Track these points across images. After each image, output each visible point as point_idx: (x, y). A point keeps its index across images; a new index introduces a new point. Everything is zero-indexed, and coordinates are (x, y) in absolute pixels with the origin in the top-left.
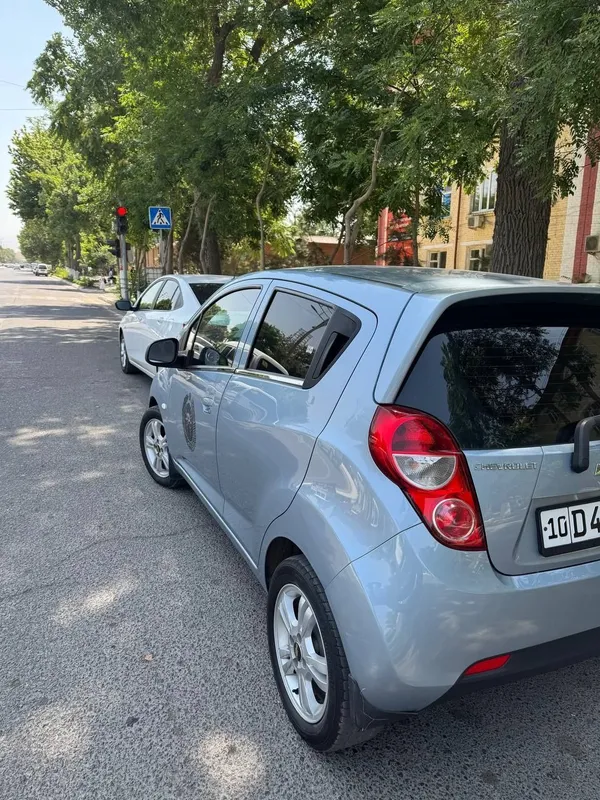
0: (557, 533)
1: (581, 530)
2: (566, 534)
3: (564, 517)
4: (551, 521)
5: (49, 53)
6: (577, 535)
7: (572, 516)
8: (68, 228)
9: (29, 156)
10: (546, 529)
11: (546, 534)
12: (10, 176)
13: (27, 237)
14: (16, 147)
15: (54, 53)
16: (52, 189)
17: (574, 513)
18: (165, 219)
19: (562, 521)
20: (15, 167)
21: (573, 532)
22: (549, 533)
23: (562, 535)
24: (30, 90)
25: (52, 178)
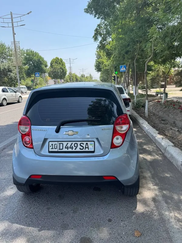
0: (54, 148)
1: (61, 148)
2: (56, 148)
3: (56, 144)
4: (52, 145)
5: (98, 28)
6: (60, 149)
7: (59, 145)
8: (107, 74)
9: (100, 55)
10: (51, 146)
11: (50, 148)
12: (95, 61)
13: (101, 77)
14: (97, 53)
15: (99, 27)
16: (103, 63)
17: (60, 144)
18: (124, 68)
19: (56, 145)
20: (97, 58)
21: (59, 148)
22: (51, 147)
23: (55, 148)
24: (93, 38)
25: (104, 60)
